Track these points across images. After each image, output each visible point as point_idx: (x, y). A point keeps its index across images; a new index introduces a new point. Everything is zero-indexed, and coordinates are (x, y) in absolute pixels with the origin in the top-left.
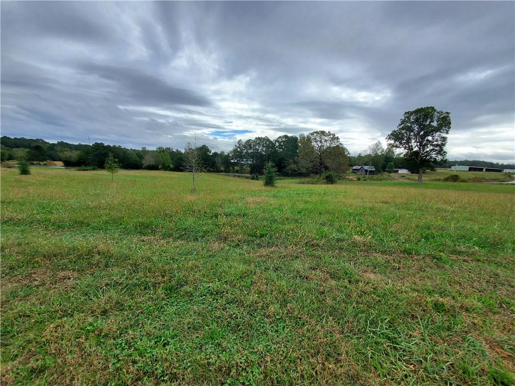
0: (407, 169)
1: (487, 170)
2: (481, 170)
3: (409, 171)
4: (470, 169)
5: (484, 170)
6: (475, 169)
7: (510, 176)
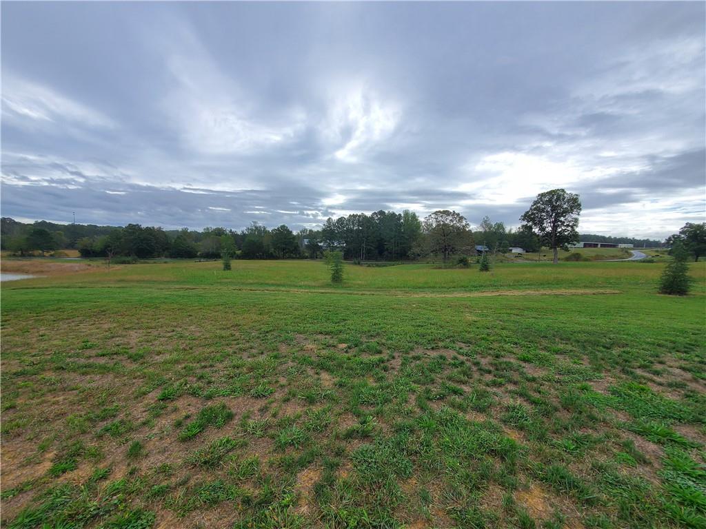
0: (520, 247)
1: (602, 246)
2: (596, 246)
3: (524, 250)
4: (585, 246)
5: (599, 246)
6: (590, 245)
7: (627, 252)
